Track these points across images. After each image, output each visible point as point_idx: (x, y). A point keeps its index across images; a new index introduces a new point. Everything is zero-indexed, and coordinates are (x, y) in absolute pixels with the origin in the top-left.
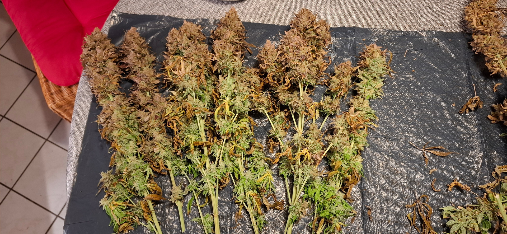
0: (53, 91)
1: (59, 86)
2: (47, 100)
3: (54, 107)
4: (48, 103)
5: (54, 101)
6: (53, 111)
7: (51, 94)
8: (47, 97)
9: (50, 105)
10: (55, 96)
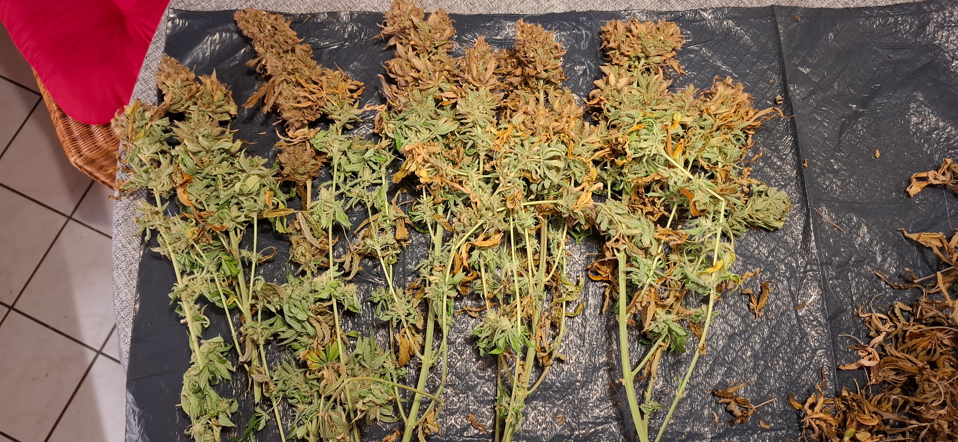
0: (76, 133)
1: (87, 125)
2: (66, 151)
3: (79, 162)
4: (69, 155)
5: (79, 151)
6: (79, 169)
7: (74, 140)
8: (67, 144)
9: (73, 159)
10: (80, 142)
